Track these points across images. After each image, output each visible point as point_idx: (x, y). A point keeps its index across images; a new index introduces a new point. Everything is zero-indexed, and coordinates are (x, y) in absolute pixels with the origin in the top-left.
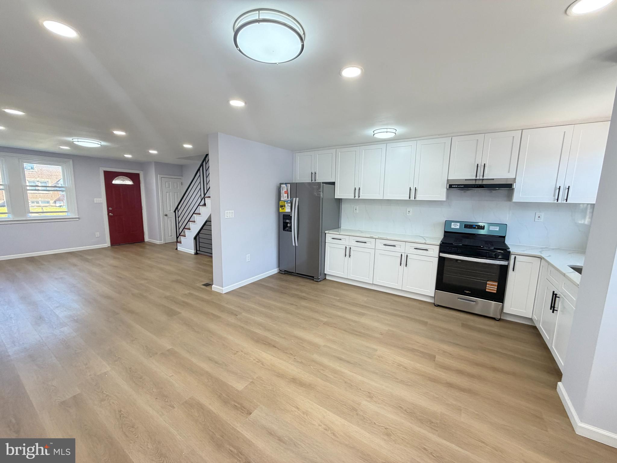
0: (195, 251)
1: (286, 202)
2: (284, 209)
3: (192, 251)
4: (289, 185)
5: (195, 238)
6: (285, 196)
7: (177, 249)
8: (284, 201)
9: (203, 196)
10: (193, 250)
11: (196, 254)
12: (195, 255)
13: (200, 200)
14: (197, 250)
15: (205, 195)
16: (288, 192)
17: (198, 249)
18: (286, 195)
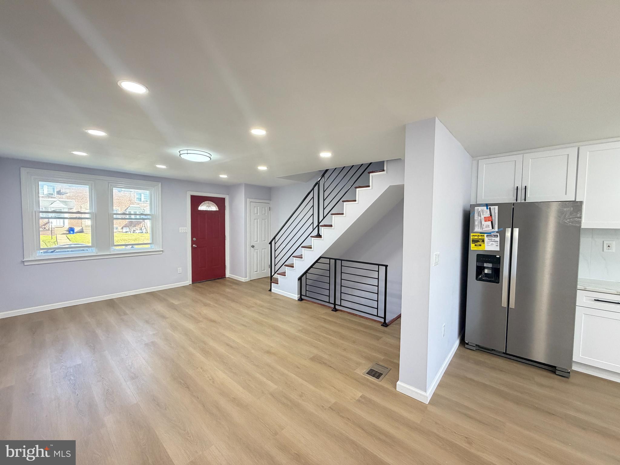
0: (299, 296)
1: (486, 235)
2: (480, 245)
3: (296, 297)
4: (497, 207)
5: (300, 279)
6: (485, 225)
7: (270, 290)
8: (481, 233)
9: (316, 224)
10: (296, 295)
11: (301, 299)
12: (299, 301)
13: (311, 229)
14: (301, 295)
15: (319, 223)
16: (493, 218)
17: (304, 293)
18: (489, 223)
